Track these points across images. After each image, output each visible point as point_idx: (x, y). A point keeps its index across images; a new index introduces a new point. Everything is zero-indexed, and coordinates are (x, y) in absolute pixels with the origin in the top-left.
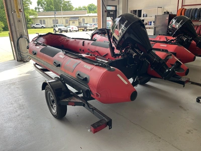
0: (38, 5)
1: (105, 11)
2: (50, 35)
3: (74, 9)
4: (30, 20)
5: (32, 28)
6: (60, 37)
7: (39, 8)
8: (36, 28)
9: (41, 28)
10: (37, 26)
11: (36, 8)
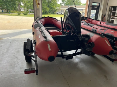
0: (62, 2)
1: (91, 6)
2: (48, 18)
3: (82, 5)
4: (56, 10)
5: (56, 14)
6: (53, 19)
7: (62, 4)
8: (58, 14)
9: (61, 14)
10: (59, 13)
11: (61, 4)
